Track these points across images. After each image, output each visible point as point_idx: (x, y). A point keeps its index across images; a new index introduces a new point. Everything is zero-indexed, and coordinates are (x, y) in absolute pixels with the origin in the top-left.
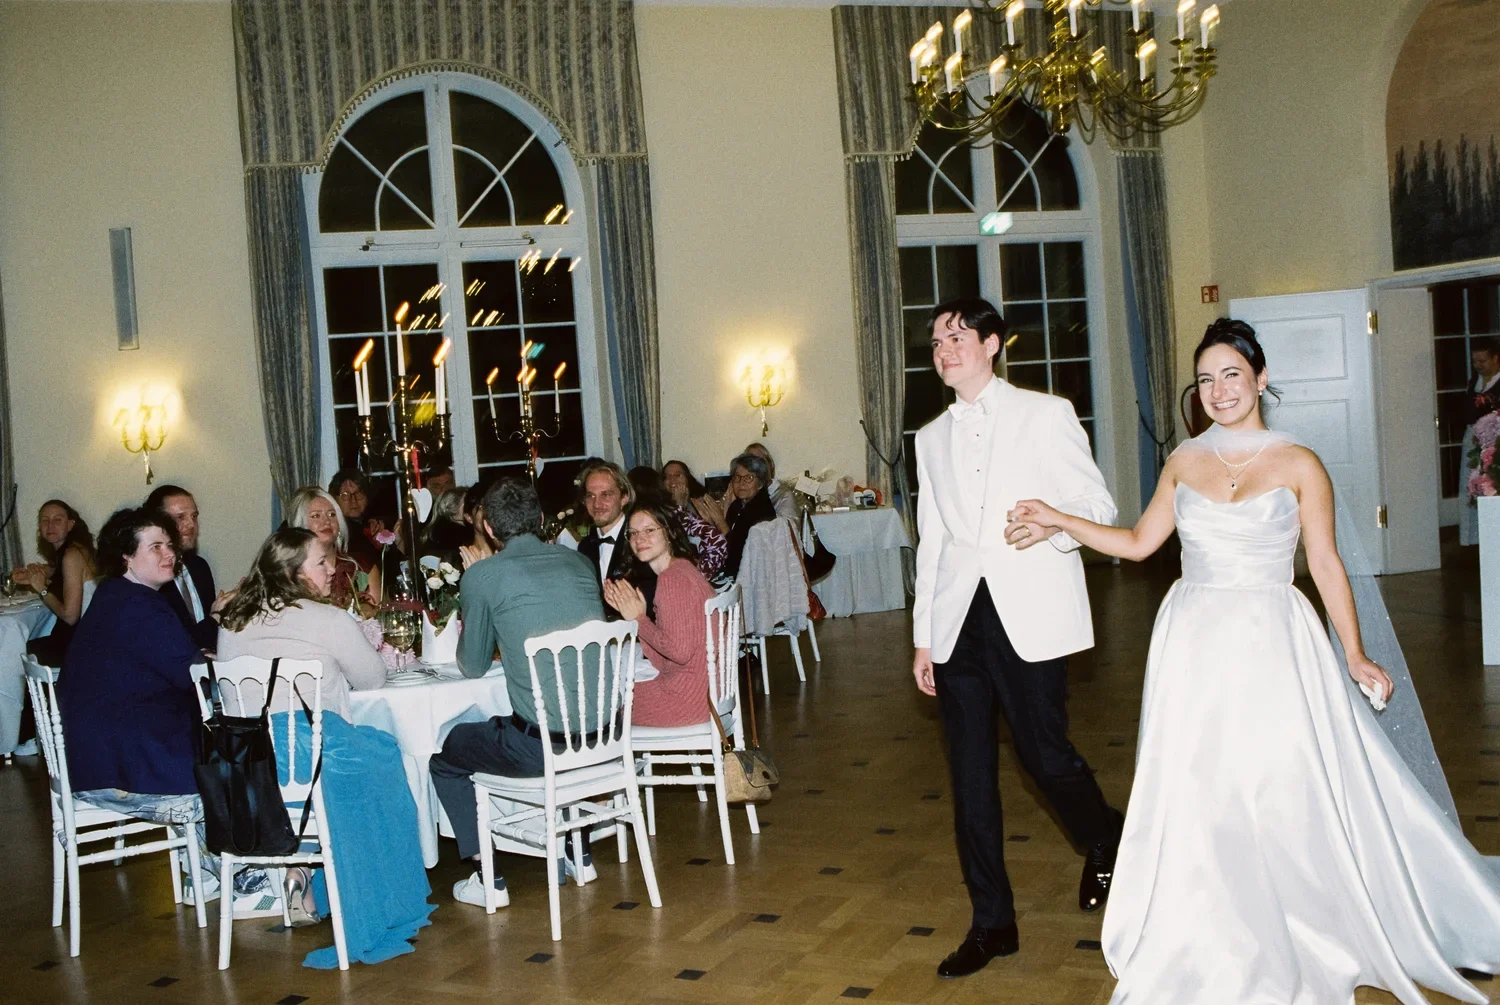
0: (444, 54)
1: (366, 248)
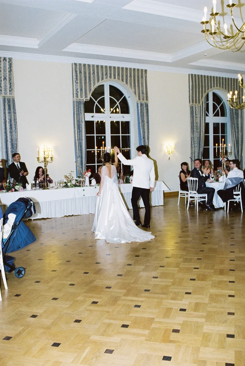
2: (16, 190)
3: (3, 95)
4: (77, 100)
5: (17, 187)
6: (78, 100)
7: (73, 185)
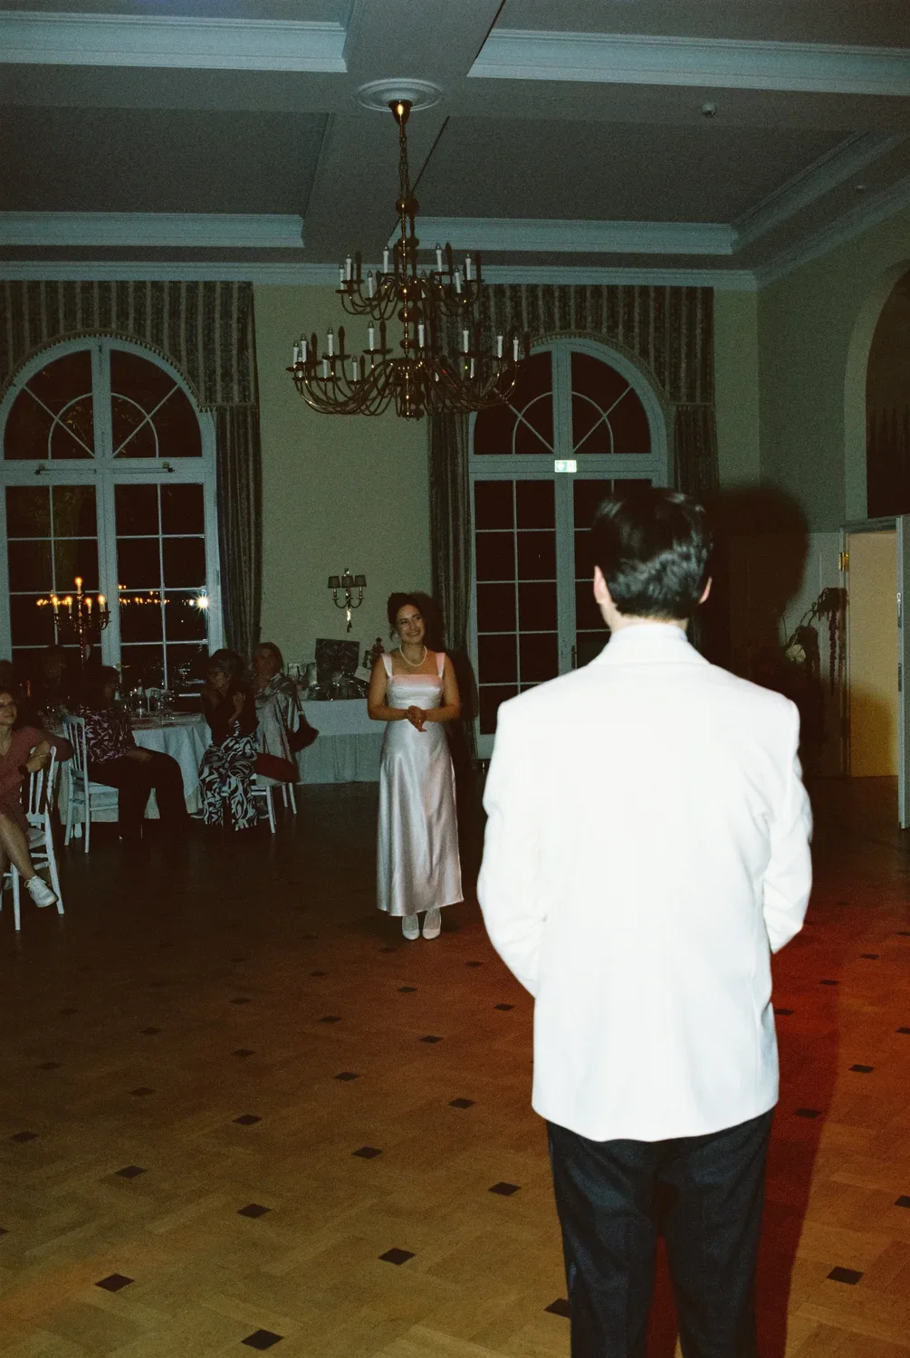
0: (97, 324)
1: (38, 472)
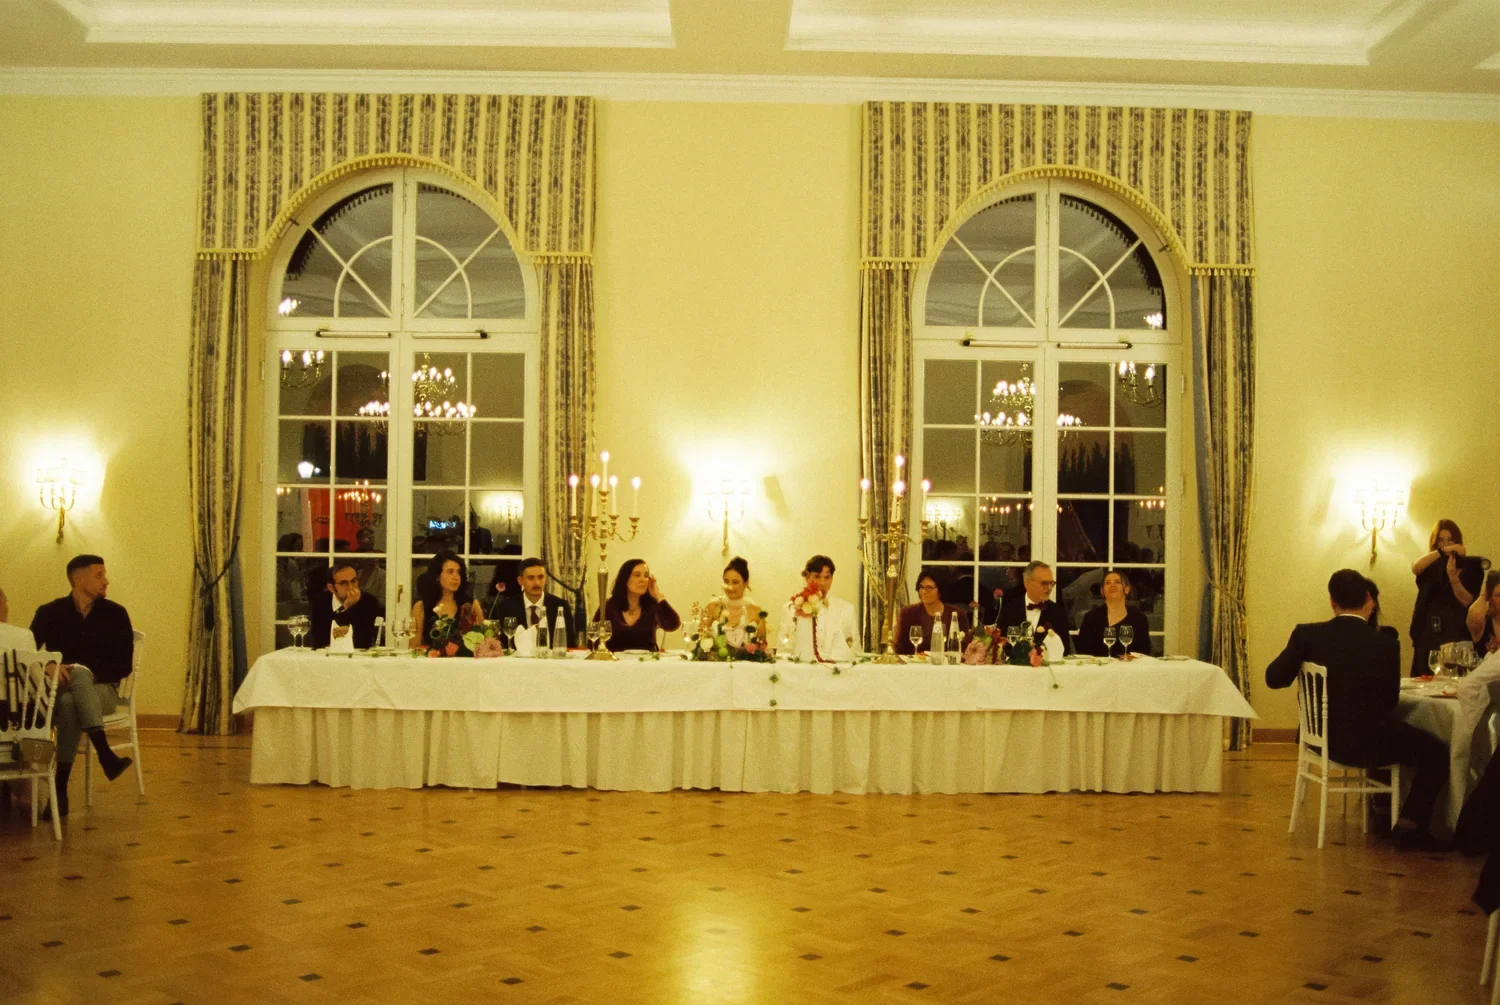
2: (464, 652)
3: (543, 251)
4: (874, 267)
5: (471, 639)
6: (881, 267)
7: (729, 647)
